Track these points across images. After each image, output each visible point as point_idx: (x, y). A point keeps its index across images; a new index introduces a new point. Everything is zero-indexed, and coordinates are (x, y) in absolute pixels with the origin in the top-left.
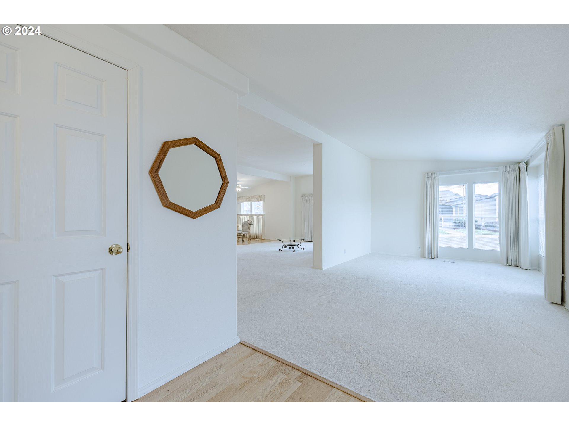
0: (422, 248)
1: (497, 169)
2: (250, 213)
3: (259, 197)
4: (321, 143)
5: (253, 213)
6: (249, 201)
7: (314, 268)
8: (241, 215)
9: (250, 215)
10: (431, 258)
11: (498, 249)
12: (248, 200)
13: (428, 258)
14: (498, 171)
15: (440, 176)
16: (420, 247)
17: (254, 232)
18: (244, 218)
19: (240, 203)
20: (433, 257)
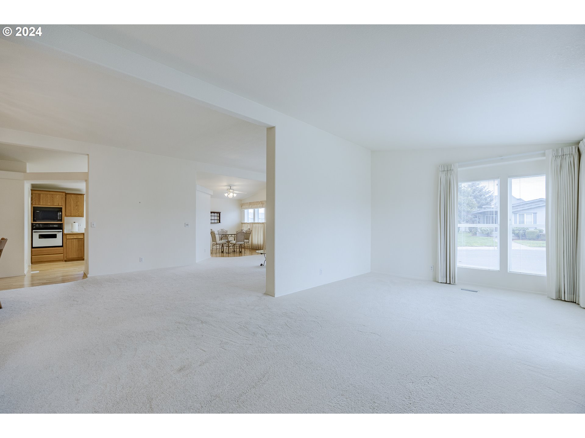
0: (434, 268)
1: (544, 155)
2: (253, 222)
3: (260, 203)
4: (274, 126)
5: (256, 221)
6: (251, 208)
7: (266, 294)
8: (245, 223)
9: (253, 223)
10: (446, 283)
11: (544, 273)
12: (251, 206)
13: (442, 283)
14: (544, 158)
15: (459, 169)
16: (432, 267)
17: (256, 243)
18: (248, 226)
19: (244, 211)
20: (448, 282)
